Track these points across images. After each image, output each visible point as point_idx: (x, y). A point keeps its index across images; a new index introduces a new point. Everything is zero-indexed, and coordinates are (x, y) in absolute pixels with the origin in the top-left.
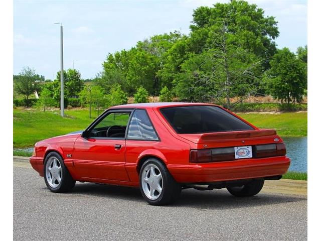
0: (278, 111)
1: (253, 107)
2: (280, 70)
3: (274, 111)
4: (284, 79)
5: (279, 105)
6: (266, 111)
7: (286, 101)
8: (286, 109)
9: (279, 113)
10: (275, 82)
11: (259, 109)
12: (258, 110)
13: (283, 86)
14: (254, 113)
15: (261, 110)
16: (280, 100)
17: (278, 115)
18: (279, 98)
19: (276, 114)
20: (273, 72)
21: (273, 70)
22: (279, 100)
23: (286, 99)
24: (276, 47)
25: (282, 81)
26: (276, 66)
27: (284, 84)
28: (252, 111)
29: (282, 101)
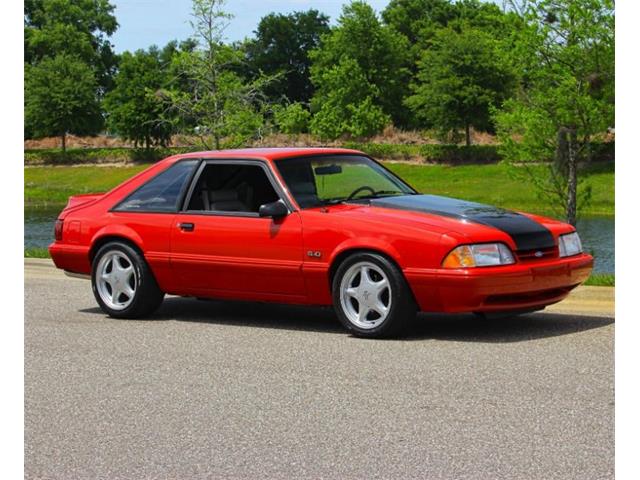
0: (131, 162)
1: (85, 155)
2: (132, 91)
3: (123, 161)
4: (141, 106)
5: (132, 151)
6: (108, 162)
7: (142, 144)
8: (144, 157)
9: (132, 165)
10: (125, 112)
11: (96, 159)
12: (94, 161)
13: (138, 118)
14: (88, 165)
15: (100, 161)
16: (133, 142)
17: (130, 168)
18: (133, 139)
19: (127, 166)
20: (119, 95)
21: (122, 91)
22: (130, 143)
23: (142, 139)
24: (112, 49)
25: (136, 110)
26: (126, 85)
27: (138, 115)
28: (83, 162)
29: (136, 144)
